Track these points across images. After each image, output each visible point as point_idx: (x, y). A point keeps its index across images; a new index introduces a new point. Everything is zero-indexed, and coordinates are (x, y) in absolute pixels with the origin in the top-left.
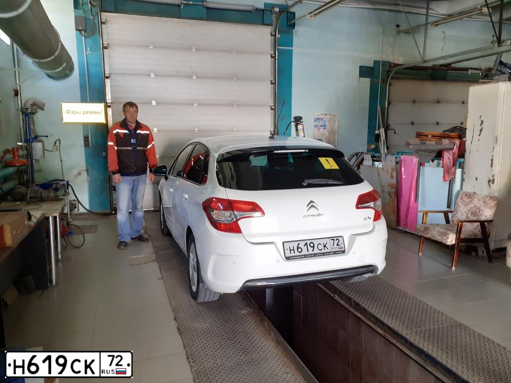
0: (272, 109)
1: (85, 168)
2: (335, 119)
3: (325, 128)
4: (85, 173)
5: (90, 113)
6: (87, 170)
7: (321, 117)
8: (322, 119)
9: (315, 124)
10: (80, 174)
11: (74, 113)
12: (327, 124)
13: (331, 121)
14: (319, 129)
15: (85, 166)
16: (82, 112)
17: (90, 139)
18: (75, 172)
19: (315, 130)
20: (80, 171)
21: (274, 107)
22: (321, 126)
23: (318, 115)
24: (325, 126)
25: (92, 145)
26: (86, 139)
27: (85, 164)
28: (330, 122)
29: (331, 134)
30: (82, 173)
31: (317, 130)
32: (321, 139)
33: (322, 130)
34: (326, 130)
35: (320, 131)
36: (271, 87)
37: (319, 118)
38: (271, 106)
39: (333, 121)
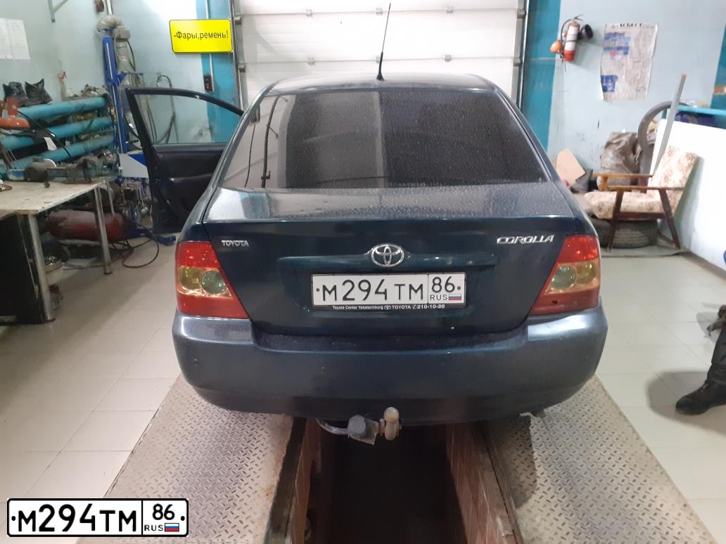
0: (519, 16)
1: (208, 126)
2: (650, 33)
3: (626, 53)
4: (209, 134)
5: (211, 36)
6: (211, 129)
7: (620, 31)
8: (622, 35)
9: (605, 46)
10: (201, 134)
11: (187, 37)
12: (631, 44)
13: (641, 41)
15: (207, 122)
16: (198, 36)
17: (212, 79)
18: (195, 131)
19: (604, 56)
20: (202, 131)
21: (523, 13)
22: (619, 48)
23: (613, 27)
24: (627, 48)
25: (215, 90)
26: (207, 79)
27: (207, 118)
28: (638, 40)
30: (204, 133)
31: (609, 57)
32: (616, 74)
33: (619, 56)
34: (629, 55)
35: (614, 59)
37: (615, 35)
38: (518, 10)
39: (645, 40)
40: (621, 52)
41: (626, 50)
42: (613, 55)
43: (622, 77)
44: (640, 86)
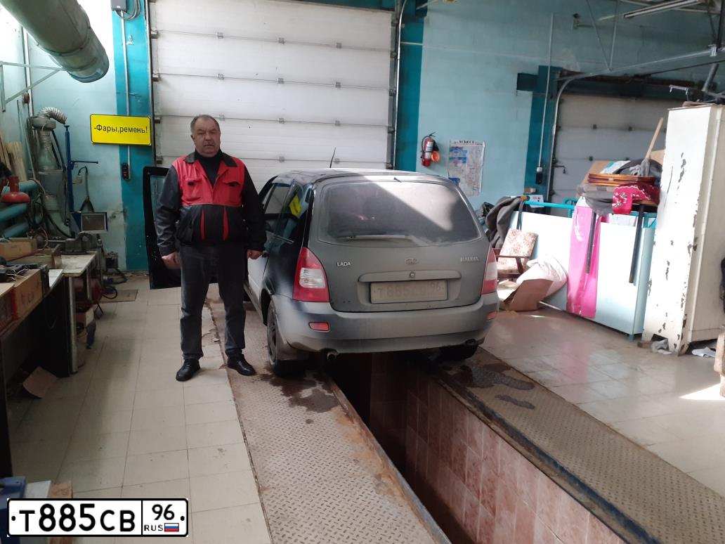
0: (389, 132)
1: (122, 209)
2: (480, 149)
3: (464, 162)
4: (122, 216)
6: (124, 212)
7: (460, 145)
8: (461, 148)
9: (451, 156)
10: (115, 217)
12: (468, 155)
13: (474, 152)
15: (122, 206)
17: (129, 168)
19: (450, 164)
20: (114, 213)
23: (455, 143)
24: (465, 158)
25: (131, 177)
26: (124, 168)
27: (122, 202)
28: (472, 153)
29: (472, 170)
30: (117, 216)
31: (453, 164)
32: (460, 177)
33: (460, 165)
34: (466, 165)
35: (456, 166)
36: (390, 99)
37: (457, 148)
38: (389, 127)
39: (476, 152)
40: (461, 161)
41: (464, 160)
42: (456, 163)
43: (462, 180)
44: (475, 186)
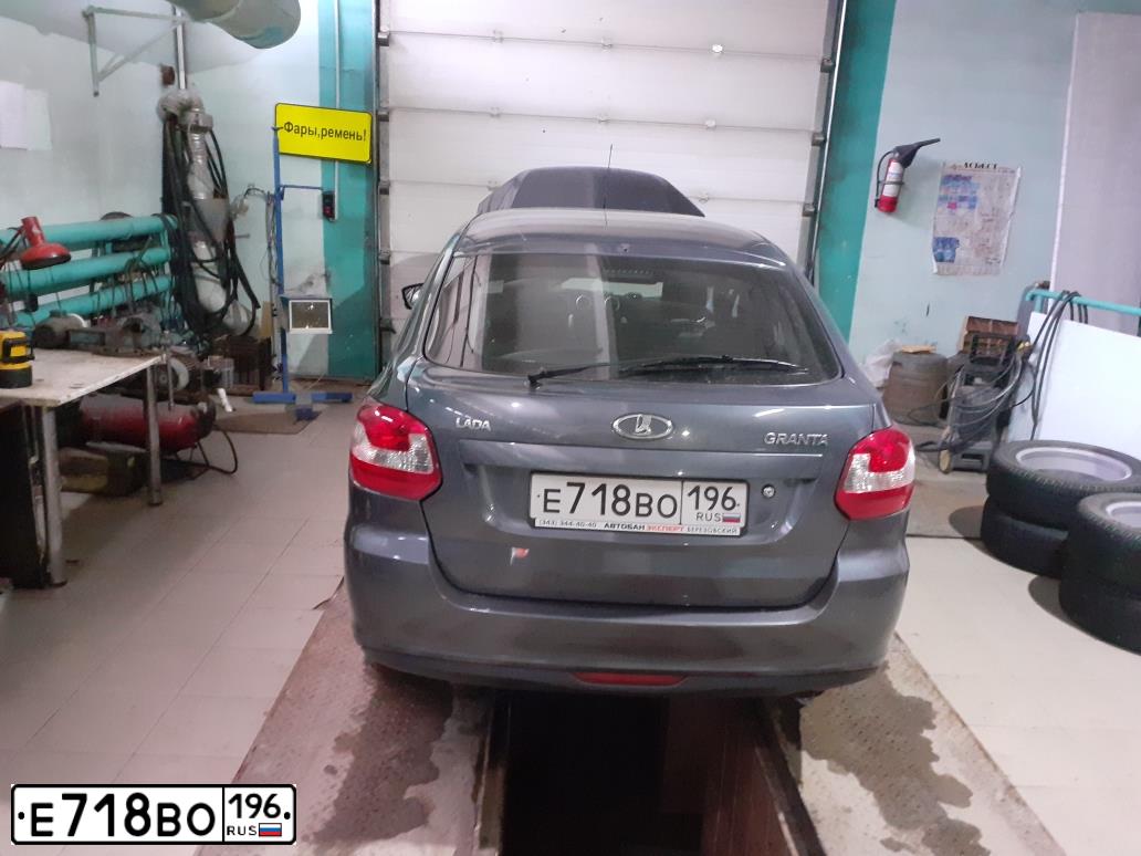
0: (814, 143)
1: (323, 271)
2: (1009, 180)
3: (972, 207)
4: (323, 283)
5: (339, 134)
6: (327, 276)
7: (964, 173)
8: (967, 179)
9: (942, 193)
10: (310, 283)
11: (301, 131)
12: (981, 194)
13: (996, 189)
14: (953, 206)
15: (323, 265)
16: (319, 132)
17: (336, 200)
18: (302, 278)
19: (940, 209)
20: (312, 277)
21: (822, 139)
22: (962, 199)
23: (954, 167)
24: (975, 199)
25: (339, 217)
26: (328, 202)
27: (322, 259)
28: (991, 188)
29: (987, 224)
31: (947, 210)
32: (959, 238)
33: (962, 211)
34: (976, 210)
35: (954, 214)
36: (822, 79)
37: (957, 178)
38: (815, 134)
39: (1000, 189)
40: (966, 204)
41: (972, 202)
43: (965, 243)
44: (992, 256)
